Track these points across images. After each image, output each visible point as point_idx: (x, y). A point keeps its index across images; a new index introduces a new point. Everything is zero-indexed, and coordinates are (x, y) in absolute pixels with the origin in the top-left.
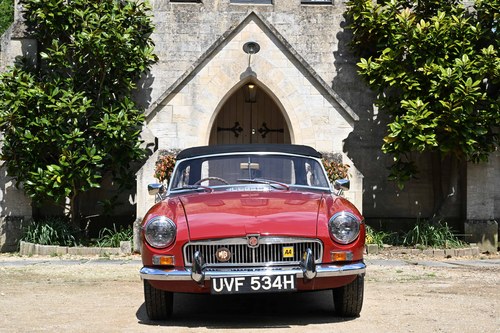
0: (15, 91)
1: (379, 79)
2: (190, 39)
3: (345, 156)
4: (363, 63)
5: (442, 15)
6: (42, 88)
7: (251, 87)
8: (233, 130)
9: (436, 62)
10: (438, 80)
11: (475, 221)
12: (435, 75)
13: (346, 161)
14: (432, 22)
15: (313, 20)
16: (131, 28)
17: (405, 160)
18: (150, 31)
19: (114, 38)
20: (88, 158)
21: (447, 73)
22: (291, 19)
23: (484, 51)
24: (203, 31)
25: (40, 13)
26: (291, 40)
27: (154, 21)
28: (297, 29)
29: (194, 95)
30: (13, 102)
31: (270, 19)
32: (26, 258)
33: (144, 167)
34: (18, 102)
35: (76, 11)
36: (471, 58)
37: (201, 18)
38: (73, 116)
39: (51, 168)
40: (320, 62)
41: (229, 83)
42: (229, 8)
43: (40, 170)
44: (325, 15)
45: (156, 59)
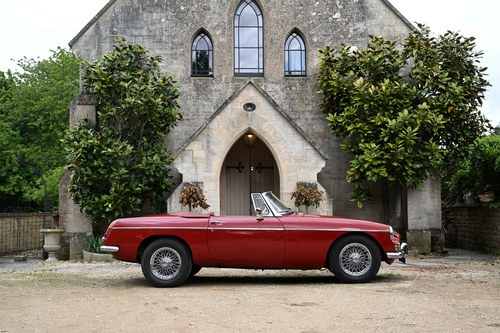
0: (79, 142)
1: (343, 129)
2: (205, 103)
3: (319, 185)
4: (331, 117)
5: (387, 81)
6: (98, 140)
7: (250, 136)
8: (237, 168)
9: (384, 115)
10: (386, 128)
11: (414, 231)
12: (384, 125)
13: (320, 188)
14: (380, 87)
15: (293, 88)
16: (162, 95)
17: (362, 187)
18: (177, 97)
19: (150, 101)
20: (131, 189)
21: (392, 123)
22: (278, 87)
23: (420, 106)
24: (215, 98)
25: (97, 86)
26: (278, 102)
27: (179, 90)
28: (282, 94)
29: (208, 142)
30: (77, 149)
31: (263, 88)
32: (86, 264)
33: (173, 195)
34: (80, 150)
35: (122, 83)
36: (410, 113)
37: (213, 88)
38: (121, 158)
39: (104, 197)
40: (299, 117)
41: (234, 133)
42: (233, 81)
43: (96, 199)
44: (302, 85)
45: (181, 117)
